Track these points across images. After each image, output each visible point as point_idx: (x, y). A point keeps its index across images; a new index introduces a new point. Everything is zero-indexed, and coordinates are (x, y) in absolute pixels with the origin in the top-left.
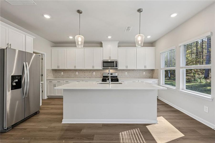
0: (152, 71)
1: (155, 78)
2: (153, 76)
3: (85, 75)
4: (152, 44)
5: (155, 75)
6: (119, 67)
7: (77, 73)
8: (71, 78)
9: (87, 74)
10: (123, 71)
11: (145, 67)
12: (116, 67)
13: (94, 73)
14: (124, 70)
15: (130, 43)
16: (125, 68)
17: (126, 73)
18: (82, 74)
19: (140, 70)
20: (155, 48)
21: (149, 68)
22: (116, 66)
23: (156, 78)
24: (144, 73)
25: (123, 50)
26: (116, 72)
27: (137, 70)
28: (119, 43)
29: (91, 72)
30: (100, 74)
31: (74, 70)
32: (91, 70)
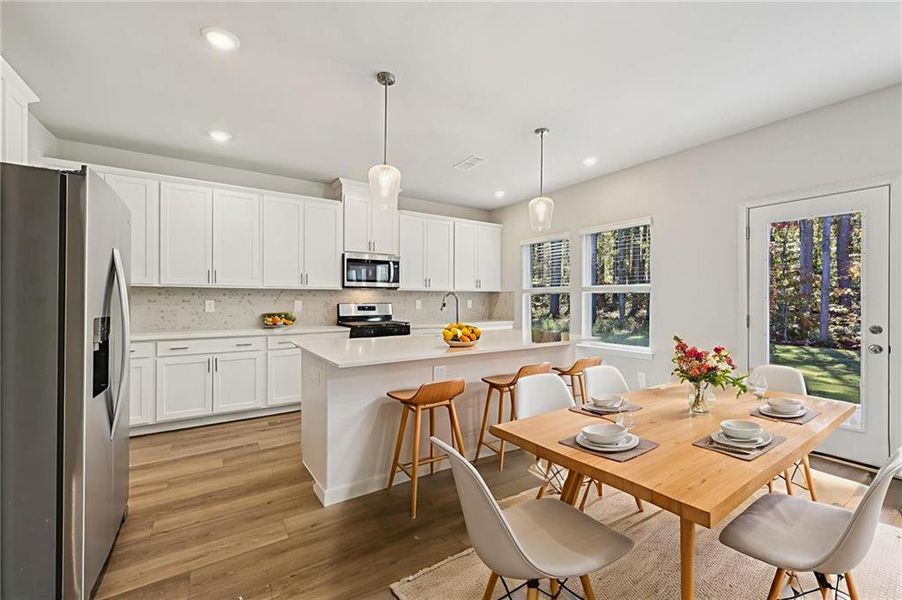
0: (492, 296)
1: (500, 319)
2: (495, 314)
5: (498, 310)
12: (394, 282)
13: (298, 305)
14: (410, 293)
15: (420, 198)
16: (420, 286)
17: (419, 305)
20: (501, 228)
21: (487, 287)
22: (397, 279)
23: (508, 320)
24: (470, 304)
25: (413, 220)
26: (385, 299)
28: (400, 196)
29: (283, 299)
30: (322, 309)
31: (193, 291)
32: (282, 291)
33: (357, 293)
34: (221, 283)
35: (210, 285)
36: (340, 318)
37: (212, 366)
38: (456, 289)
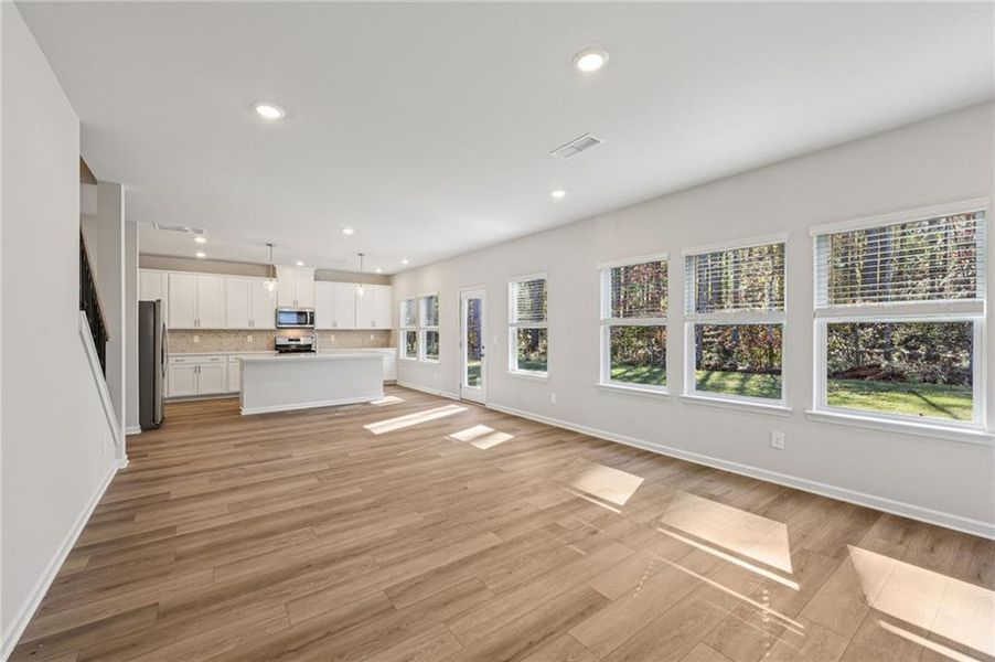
0: (388, 332)
1: (390, 347)
2: (389, 343)
3: (221, 343)
4: (387, 279)
5: (391, 340)
6: (319, 325)
7: (196, 339)
8: (176, 351)
9: (227, 340)
10: (325, 334)
11: (374, 324)
12: (310, 324)
13: (250, 338)
14: (327, 331)
16: (330, 327)
17: (333, 338)
18: (213, 341)
19: (363, 331)
20: (392, 288)
21: (380, 326)
22: (312, 322)
23: (393, 347)
24: (372, 337)
25: (325, 286)
26: (309, 335)
27: (358, 331)
28: (316, 272)
29: (241, 335)
30: (264, 340)
31: (186, 331)
32: (240, 331)
33: (289, 331)
34: (203, 326)
35: (197, 328)
36: (277, 346)
37: (197, 370)
38: (358, 328)
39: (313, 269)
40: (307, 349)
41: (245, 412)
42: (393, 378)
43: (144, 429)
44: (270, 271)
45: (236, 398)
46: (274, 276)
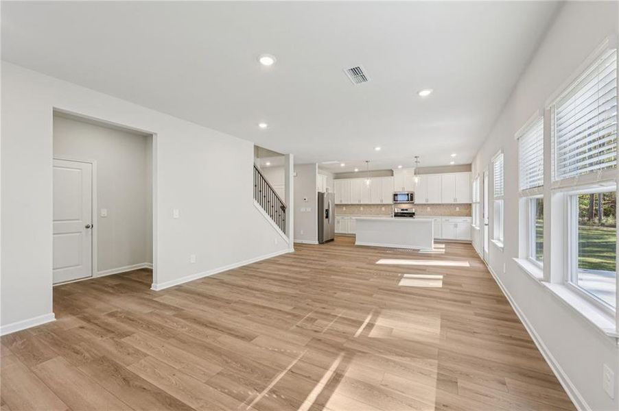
3: (371, 211)
7: (362, 208)
9: (374, 210)
10: (421, 206)
13: (384, 209)
14: (424, 205)
16: (424, 202)
18: (368, 210)
19: (451, 205)
22: (412, 200)
26: (413, 207)
27: (446, 205)
28: (415, 170)
29: (379, 207)
30: (390, 210)
32: (379, 205)
33: (402, 205)
36: (395, 213)
38: (443, 202)
39: (414, 168)
40: (412, 215)
41: (357, 243)
42: (469, 239)
43: (320, 243)
44: (391, 173)
45: (353, 237)
46: (392, 175)
